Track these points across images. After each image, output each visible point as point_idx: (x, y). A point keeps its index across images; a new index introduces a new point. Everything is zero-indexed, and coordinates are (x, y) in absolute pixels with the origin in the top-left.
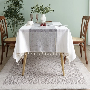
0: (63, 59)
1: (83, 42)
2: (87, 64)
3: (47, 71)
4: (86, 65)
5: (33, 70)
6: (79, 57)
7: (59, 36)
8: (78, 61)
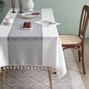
0: (51, 72)
1: (81, 44)
2: (85, 73)
3: (32, 85)
4: (83, 75)
5: (14, 85)
6: (76, 62)
7: (46, 45)
8: (73, 69)
